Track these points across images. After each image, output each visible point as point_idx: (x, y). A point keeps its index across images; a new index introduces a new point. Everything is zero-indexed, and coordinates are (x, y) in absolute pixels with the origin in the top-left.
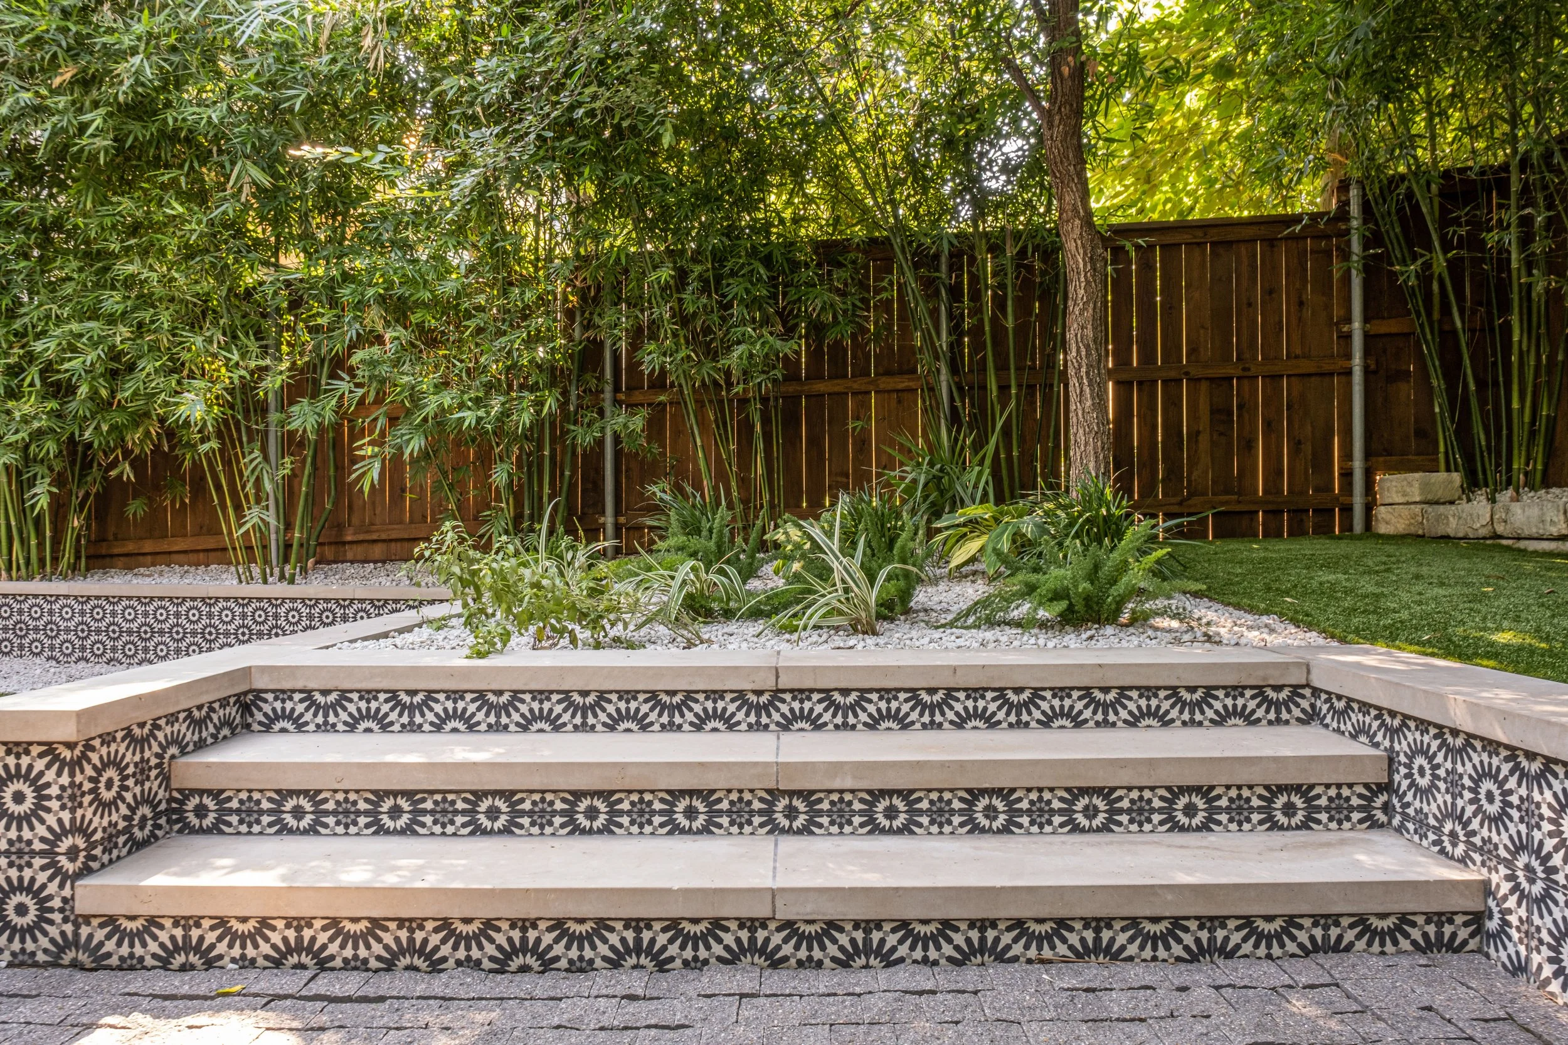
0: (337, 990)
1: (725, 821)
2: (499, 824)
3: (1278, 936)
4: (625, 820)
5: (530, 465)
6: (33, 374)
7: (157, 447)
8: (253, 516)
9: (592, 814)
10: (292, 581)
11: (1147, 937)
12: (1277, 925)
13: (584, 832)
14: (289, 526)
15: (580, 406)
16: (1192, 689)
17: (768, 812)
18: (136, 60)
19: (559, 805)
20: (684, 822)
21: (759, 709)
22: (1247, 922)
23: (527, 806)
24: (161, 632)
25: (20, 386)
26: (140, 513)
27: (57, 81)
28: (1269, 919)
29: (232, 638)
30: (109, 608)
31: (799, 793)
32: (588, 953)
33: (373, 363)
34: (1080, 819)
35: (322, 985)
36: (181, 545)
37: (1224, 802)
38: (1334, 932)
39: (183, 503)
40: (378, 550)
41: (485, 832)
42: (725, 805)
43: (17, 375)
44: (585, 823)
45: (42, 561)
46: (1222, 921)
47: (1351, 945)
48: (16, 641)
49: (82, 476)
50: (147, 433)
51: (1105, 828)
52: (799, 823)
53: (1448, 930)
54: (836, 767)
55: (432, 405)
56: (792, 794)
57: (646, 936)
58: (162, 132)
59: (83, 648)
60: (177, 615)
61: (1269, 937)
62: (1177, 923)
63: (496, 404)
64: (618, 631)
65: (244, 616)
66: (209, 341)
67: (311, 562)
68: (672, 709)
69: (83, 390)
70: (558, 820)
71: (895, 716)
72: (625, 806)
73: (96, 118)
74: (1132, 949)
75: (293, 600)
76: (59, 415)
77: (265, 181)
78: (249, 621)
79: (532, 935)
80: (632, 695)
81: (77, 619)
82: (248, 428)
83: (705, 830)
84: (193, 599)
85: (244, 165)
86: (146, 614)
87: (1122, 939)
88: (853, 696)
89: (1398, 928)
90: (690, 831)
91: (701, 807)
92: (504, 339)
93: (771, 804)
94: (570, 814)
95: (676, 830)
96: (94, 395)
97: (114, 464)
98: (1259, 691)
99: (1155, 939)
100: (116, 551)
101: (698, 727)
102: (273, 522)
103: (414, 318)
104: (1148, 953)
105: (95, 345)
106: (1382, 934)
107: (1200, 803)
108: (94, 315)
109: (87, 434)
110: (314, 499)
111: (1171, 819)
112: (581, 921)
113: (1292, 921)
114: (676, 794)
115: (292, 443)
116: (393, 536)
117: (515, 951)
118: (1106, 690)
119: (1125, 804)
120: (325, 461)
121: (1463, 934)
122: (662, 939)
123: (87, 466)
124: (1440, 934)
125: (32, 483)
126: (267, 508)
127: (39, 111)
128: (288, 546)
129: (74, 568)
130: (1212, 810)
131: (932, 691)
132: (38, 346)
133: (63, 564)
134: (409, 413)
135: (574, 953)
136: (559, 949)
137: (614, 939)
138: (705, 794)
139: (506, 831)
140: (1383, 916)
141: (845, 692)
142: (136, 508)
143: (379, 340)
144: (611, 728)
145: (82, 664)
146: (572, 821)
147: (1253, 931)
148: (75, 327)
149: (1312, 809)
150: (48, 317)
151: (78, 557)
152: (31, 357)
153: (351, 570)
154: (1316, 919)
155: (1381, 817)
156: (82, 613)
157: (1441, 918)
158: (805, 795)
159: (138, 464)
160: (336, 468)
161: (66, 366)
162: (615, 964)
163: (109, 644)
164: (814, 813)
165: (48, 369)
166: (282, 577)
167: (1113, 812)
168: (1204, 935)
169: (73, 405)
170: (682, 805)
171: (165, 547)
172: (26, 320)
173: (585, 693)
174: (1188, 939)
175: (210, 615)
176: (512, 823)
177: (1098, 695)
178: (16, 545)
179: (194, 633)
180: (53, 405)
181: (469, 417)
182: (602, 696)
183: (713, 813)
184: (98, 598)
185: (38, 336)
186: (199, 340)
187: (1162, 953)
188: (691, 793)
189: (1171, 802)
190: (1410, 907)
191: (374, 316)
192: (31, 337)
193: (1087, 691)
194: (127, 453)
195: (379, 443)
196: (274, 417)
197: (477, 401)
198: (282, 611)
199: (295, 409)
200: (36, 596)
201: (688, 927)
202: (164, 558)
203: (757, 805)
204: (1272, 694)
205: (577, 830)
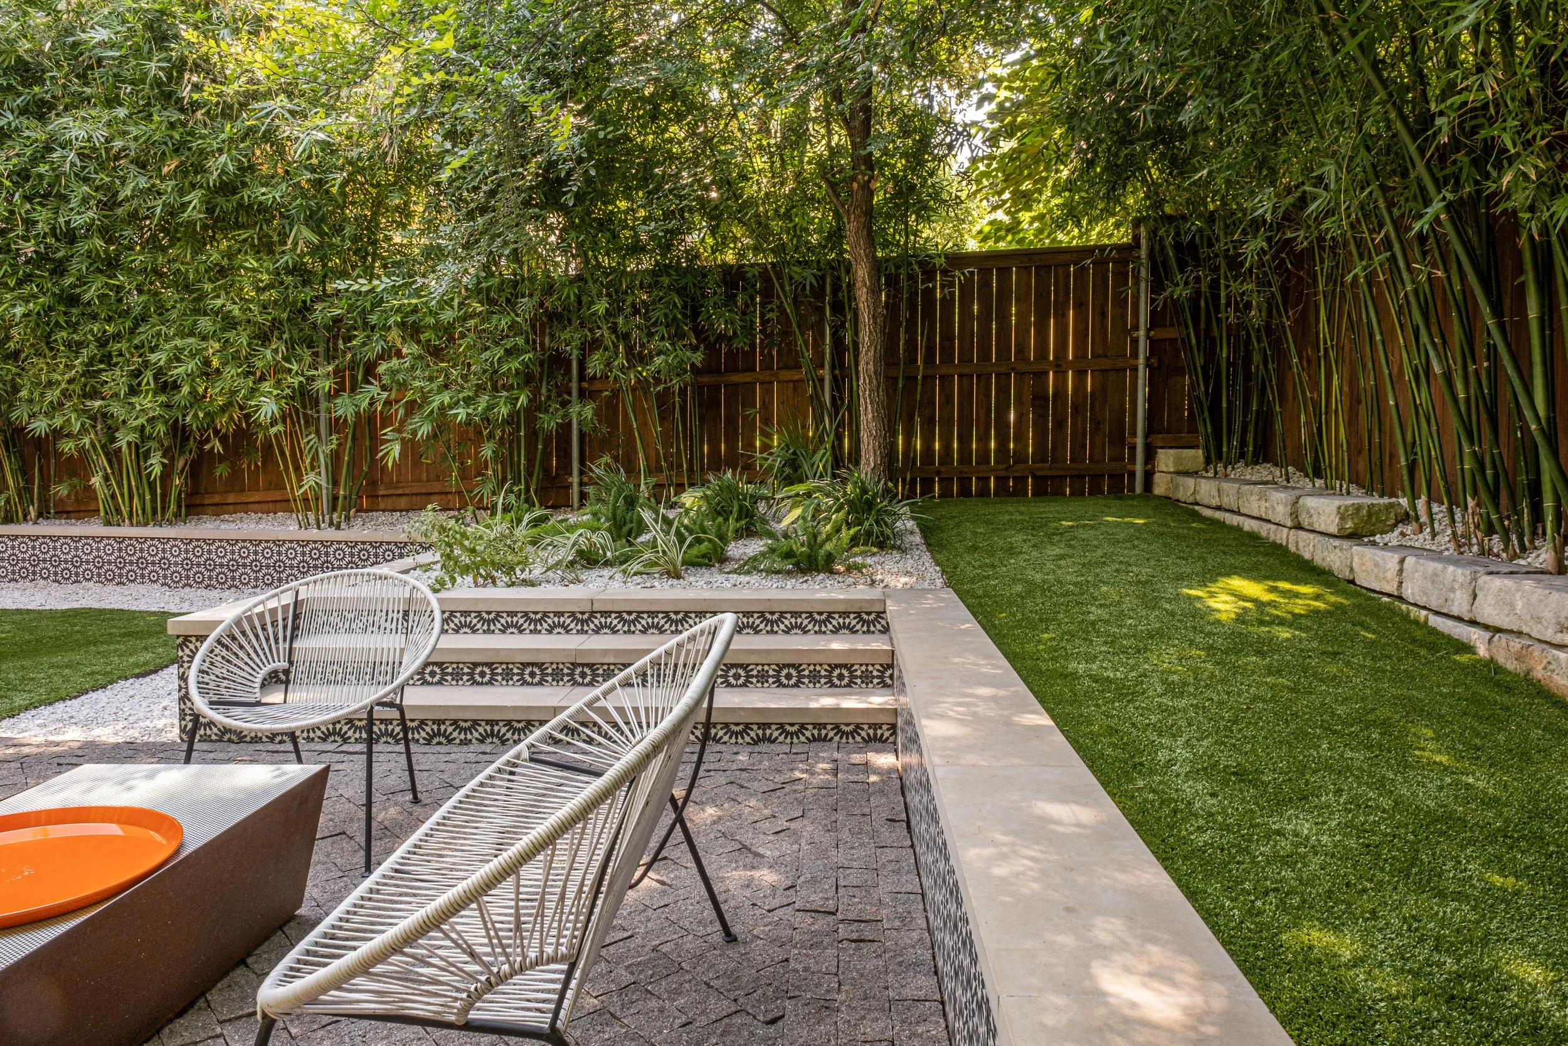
0: (351, 750)
1: (550, 679)
2: (436, 679)
3: (796, 733)
4: (499, 678)
5: (511, 443)
6: (148, 376)
7: (239, 427)
8: (310, 480)
9: (482, 674)
10: (338, 528)
11: (733, 733)
12: (796, 728)
13: (478, 684)
14: (335, 483)
15: (549, 398)
16: (820, 613)
17: (572, 675)
18: (223, 158)
19: (466, 670)
20: (529, 679)
21: (583, 622)
22: (781, 726)
23: (450, 670)
24: (244, 566)
25: (139, 384)
26: (225, 474)
27: (165, 170)
28: (792, 725)
29: (295, 571)
30: (206, 548)
31: (587, 665)
32: (469, 736)
33: (393, 372)
34: (732, 680)
35: (345, 748)
36: (256, 497)
37: (806, 673)
38: (823, 732)
39: (256, 465)
40: (403, 502)
41: (429, 684)
42: (550, 671)
43: (137, 376)
44: (479, 679)
45: (154, 512)
46: (769, 725)
47: (831, 739)
48: (139, 572)
49: (182, 447)
50: (231, 418)
51: (744, 685)
52: (587, 680)
53: (879, 732)
54: (605, 652)
55: (436, 401)
56: (583, 665)
57: (496, 728)
58: (240, 205)
59: (188, 577)
60: (256, 553)
61: (792, 734)
62: (747, 726)
63: (483, 401)
64: (525, 575)
65: (303, 554)
66: (276, 351)
67: (353, 511)
68: (536, 621)
69: (185, 389)
70: (465, 678)
71: (656, 627)
72: (499, 671)
73: (195, 198)
74: (726, 738)
75: (339, 542)
76: (167, 406)
77: (315, 239)
78: (307, 558)
79: (443, 727)
80: (514, 614)
81: (183, 555)
82: (305, 415)
83: (540, 684)
84: (267, 541)
85: (299, 230)
86: (233, 552)
87: (721, 733)
88: (634, 616)
89: (855, 731)
90: (532, 684)
91: (538, 672)
92: (488, 353)
93: (573, 670)
94: (471, 674)
95: (525, 683)
96: (193, 392)
97: (208, 440)
98: (858, 614)
99: (737, 733)
100: (207, 502)
101: (550, 632)
102: (324, 484)
103: (423, 337)
104: (733, 740)
105: (193, 356)
106: (847, 734)
107: (794, 673)
108: (192, 334)
109: (188, 419)
110: (354, 462)
111: (778, 681)
112: (466, 721)
113: (803, 726)
114: (525, 665)
115: (336, 425)
116: (415, 491)
117: (435, 735)
118: (772, 613)
119: (755, 673)
120: (363, 433)
121: (887, 734)
122: (504, 730)
123: (185, 439)
124: (875, 734)
125: (147, 456)
126: (319, 474)
127: (153, 192)
128: (335, 498)
129: (177, 515)
130: (800, 677)
131: (677, 613)
132: (153, 357)
133: (169, 514)
134: (421, 406)
135: (462, 736)
136: (455, 734)
137: (481, 730)
138: (540, 665)
139: (439, 683)
140: (847, 725)
141: (629, 613)
142: (222, 470)
143: (399, 354)
144: (503, 632)
145: (187, 589)
146: (472, 678)
147: (784, 731)
148: (178, 342)
149: (852, 677)
150: (159, 334)
151: (179, 507)
152: (146, 364)
153: (382, 517)
154: (815, 725)
155: (888, 681)
156: (187, 551)
157: (875, 726)
158: (590, 666)
159: (224, 440)
160: (371, 439)
161: (175, 372)
162: (481, 741)
163: (207, 574)
164: (595, 675)
165: (159, 373)
166: (331, 524)
167: (748, 676)
168: (760, 732)
169: (177, 398)
170: (527, 671)
171: (244, 499)
172: (143, 337)
173: (489, 613)
174: (753, 734)
175: (279, 553)
176: (442, 679)
177: (768, 616)
178: (136, 500)
179: (268, 566)
180: (162, 398)
181: (461, 413)
182: (498, 614)
183: (544, 675)
184: (198, 540)
185: (152, 350)
186: (268, 353)
187: (740, 740)
188: (532, 664)
189: (779, 672)
190: (859, 721)
191: (394, 335)
192: (146, 349)
193: (762, 614)
194: (216, 432)
195: (399, 431)
196: (323, 405)
197: (468, 401)
198: (331, 550)
199: (338, 401)
200: (152, 539)
201: (516, 725)
202: (243, 507)
203: (566, 671)
204: (865, 617)
205: (475, 683)
